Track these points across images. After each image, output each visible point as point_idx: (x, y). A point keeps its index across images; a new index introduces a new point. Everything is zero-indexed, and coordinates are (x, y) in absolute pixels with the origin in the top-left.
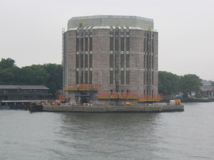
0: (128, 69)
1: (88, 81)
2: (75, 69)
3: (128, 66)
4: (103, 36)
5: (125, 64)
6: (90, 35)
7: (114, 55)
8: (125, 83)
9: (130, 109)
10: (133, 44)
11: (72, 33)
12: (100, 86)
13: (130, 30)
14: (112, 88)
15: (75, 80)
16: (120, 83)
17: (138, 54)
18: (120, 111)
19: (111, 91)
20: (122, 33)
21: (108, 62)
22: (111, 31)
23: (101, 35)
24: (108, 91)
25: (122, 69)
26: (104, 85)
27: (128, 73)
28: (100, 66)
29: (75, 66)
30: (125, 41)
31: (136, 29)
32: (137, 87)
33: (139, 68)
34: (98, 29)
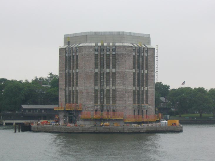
0: (114, 88)
1: (75, 101)
2: (64, 88)
3: (114, 84)
4: (88, 53)
5: (111, 83)
6: (76, 53)
7: (99, 73)
8: (111, 102)
9: (108, 130)
10: (120, 62)
11: (62, 51)
12: (84, 106)
13: (116, 46)
14: (97, 108)
15: (64, 100)
16: (105, 102)
17: (125, 71)
18: (97, 131)
19: (96, 110)
20: (108, 50)
21: (92, 81)
22: (96, 48)
23: (85, 53)
24: (93, 111)
25: (108, 88)
26: (88, 104)
27: (114, 91)
28: (84, 85)
29: (64, 85)
30: (111, 58)
31: (123, 45)
32: (124, 106)
33: (125, 87)
34: (83, 46)
